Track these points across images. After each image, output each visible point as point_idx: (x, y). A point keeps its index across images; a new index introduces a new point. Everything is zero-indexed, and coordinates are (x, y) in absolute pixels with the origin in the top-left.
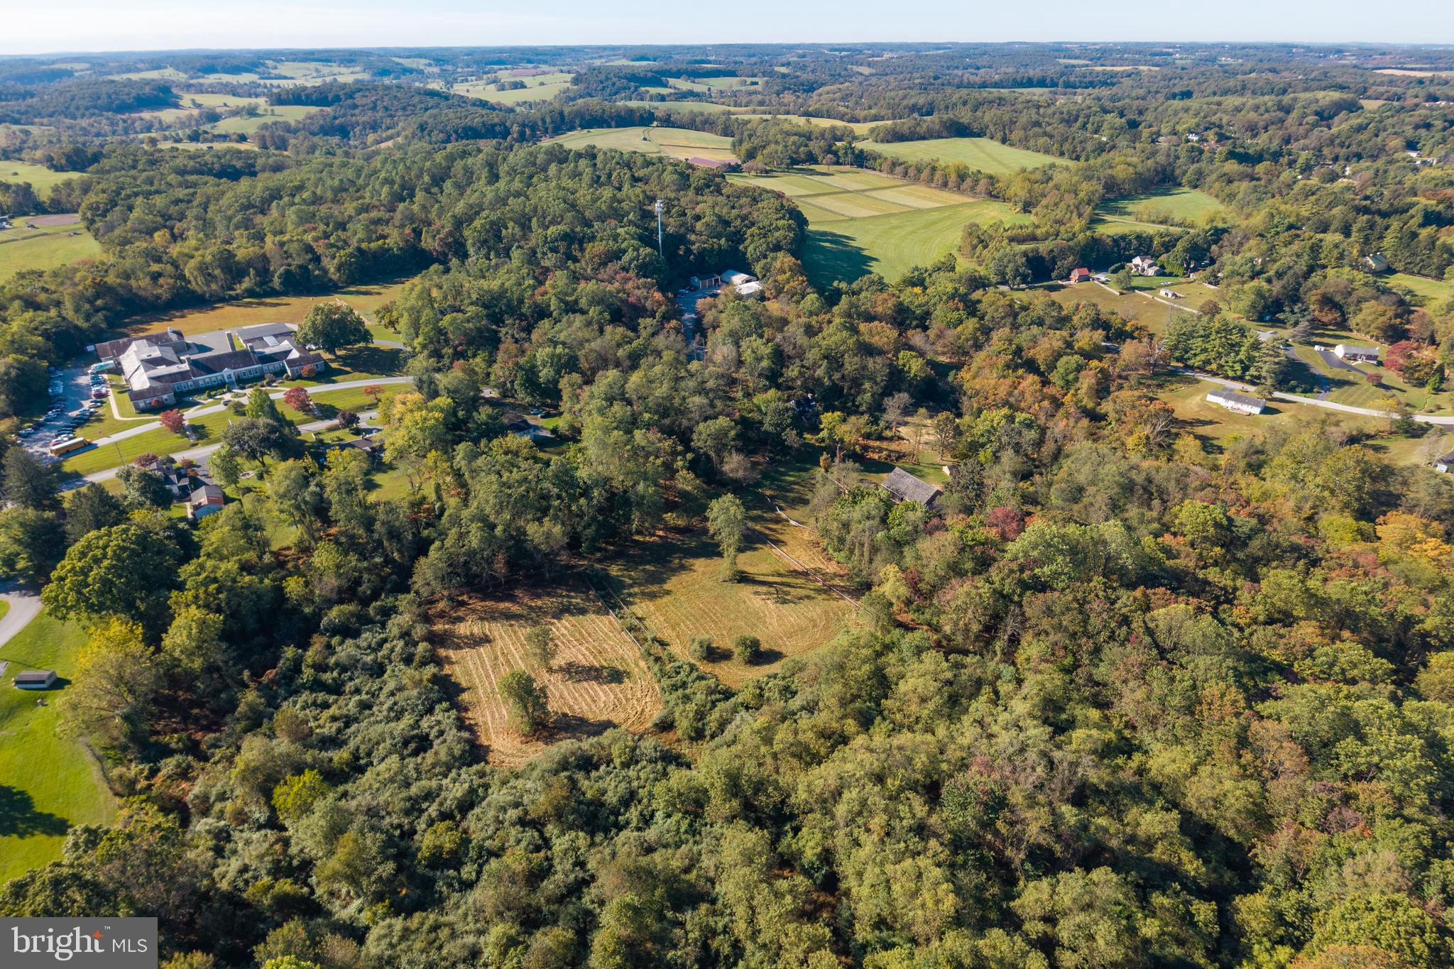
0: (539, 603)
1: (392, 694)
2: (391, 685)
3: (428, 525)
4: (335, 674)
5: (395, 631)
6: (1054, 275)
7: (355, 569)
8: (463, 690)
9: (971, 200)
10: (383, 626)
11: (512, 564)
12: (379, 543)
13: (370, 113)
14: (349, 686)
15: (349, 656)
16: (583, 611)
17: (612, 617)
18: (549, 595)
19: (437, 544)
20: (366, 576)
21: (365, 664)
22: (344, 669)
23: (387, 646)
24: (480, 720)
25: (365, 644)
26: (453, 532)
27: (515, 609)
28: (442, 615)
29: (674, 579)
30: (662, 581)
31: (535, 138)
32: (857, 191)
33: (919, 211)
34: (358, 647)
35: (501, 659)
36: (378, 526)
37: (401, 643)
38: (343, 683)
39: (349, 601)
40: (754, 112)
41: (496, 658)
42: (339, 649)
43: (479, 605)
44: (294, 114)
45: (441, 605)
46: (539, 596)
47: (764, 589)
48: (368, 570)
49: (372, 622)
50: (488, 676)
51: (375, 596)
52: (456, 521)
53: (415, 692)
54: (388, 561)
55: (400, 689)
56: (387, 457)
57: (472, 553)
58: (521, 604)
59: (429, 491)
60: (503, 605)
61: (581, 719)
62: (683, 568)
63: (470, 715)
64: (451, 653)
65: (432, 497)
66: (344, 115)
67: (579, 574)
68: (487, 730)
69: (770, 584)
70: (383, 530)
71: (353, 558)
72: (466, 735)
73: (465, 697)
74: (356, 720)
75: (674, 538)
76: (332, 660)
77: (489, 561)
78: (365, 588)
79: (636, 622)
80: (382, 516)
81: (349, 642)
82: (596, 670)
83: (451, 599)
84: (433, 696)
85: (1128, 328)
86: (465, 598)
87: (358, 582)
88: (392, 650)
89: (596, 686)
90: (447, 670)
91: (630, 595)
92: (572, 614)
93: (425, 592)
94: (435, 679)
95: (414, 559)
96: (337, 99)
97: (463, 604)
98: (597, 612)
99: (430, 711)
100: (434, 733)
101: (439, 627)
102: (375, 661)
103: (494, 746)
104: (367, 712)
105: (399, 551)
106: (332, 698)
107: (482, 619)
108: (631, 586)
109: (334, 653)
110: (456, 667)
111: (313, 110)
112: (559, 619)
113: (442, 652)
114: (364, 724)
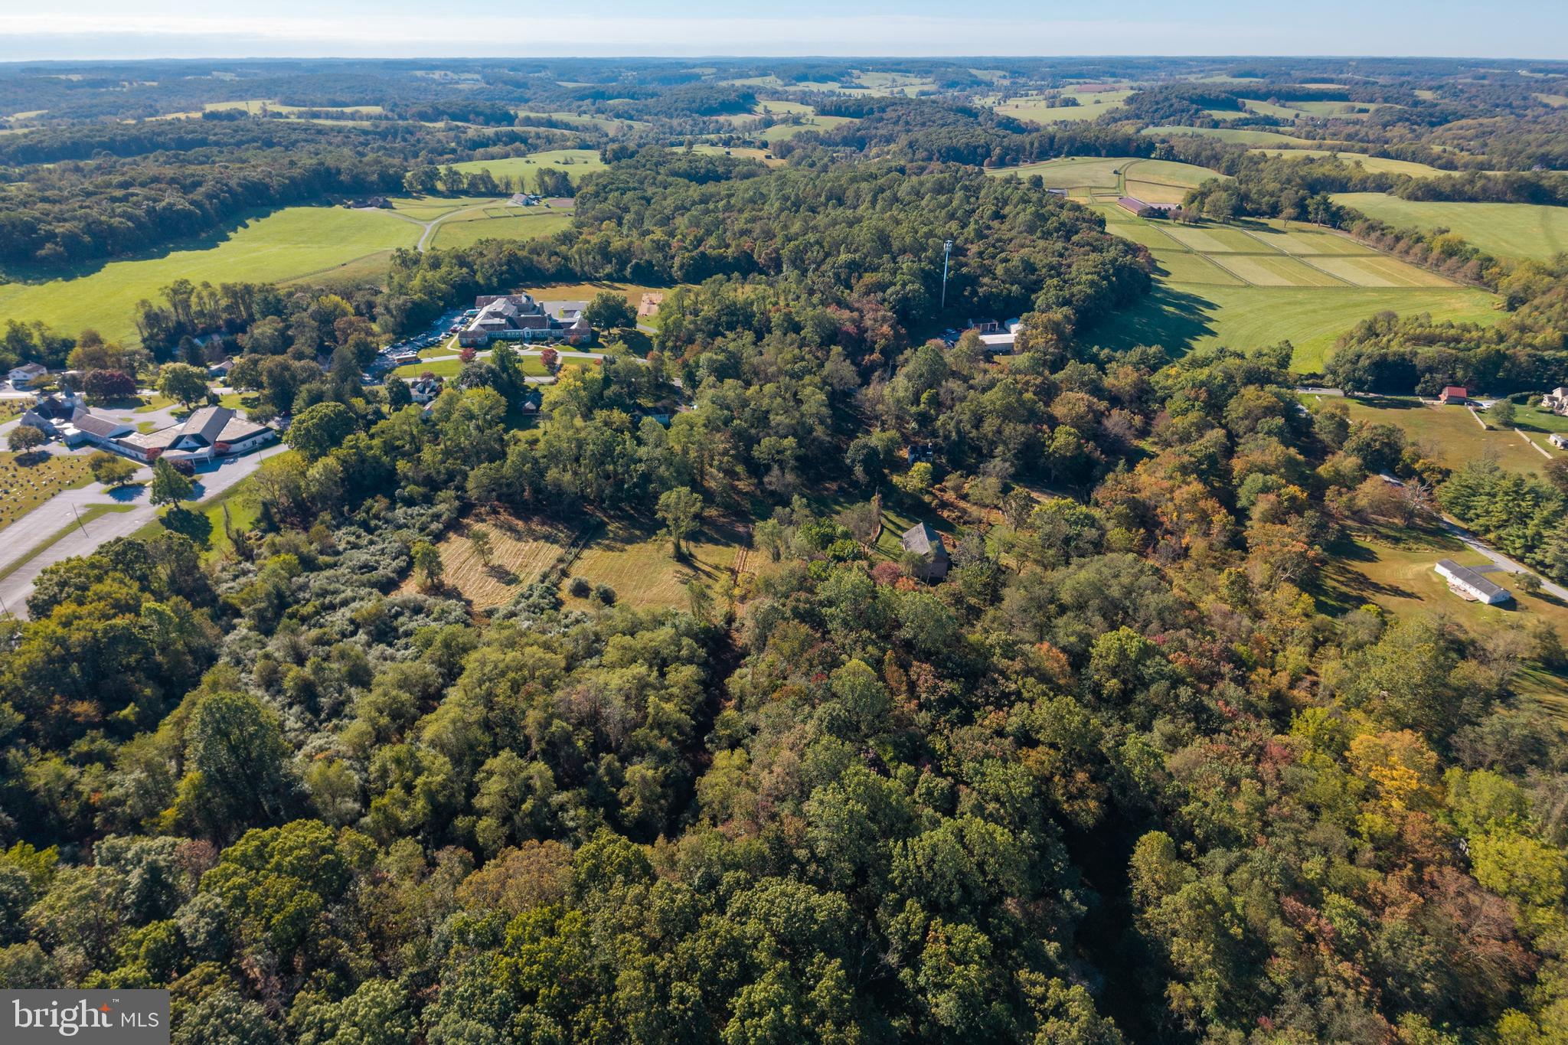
6: (1418, 388)
9: (1450, 284)
13: (890, 127)
16: (555, 542)
28: (476, 514)
29: (640, 545)
30: (631, 543)
31: (1015, 162)
32: (1294, 255)
33: (1355, 288)
34: (406, 513)
40: (1320, 147)
44: (828, 124)
47: (688, 571)
49: (426, 502)
64: (453, 536)
66: (867, 128)
79: (571, 558)
82: (508, 574)
85: (1416, 466)
91: (598, 543)
92: (547, 541)
96: (871, 111)
98: (562, 546)
101: (464, 520)
108: (608, 539)
111: (845, 121)
112: (535, 541)
113: (448, 534)
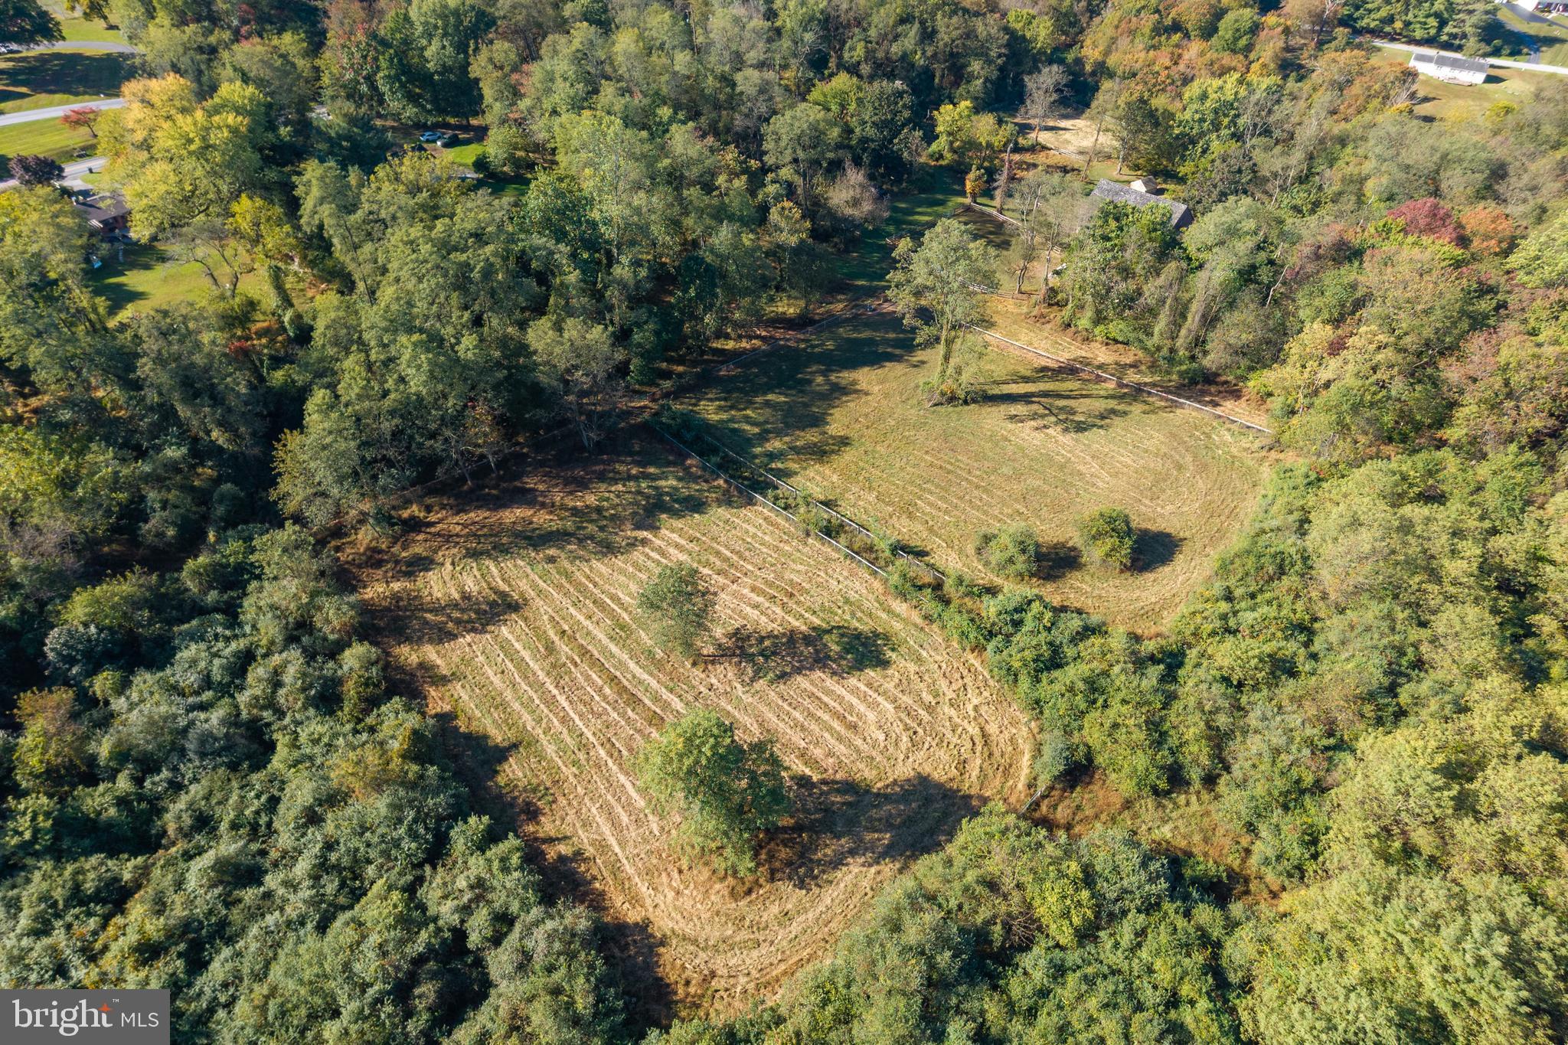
0: (591, 499)
1: (312, 818)
2: (300, 792)
3: (277, 362)
4: (123, 783)
5: (269, 629)
7: (115, 483)
8: (502, 754)
10: (231, 613)
11: (507, 424)
12: (167, 414)
14: (175, 814)
15: (153, 726)
16: (696, 505)
17: (763, 509)
18: (602, 477)
19: (319, 396)
20: (152, 495)
21: (206, 738)
22: (147, 765)
23: (258, 673)
24: (584, 839)
25: (192, 679)
26: (351, 364)
27: (543, 519)
28: (374, 559)
29: (837, 413)
30: (817, 421)
34: (175, 689)
35: (564, 649)
36: (145, 368)
37: (294, 655)
38: (156, 809)
39: (118, 567)
41: (550, 649)
42: (119, 704)
43: (454, 523)
45: (365, 536)
46: (583, 485)
47: (1019, 409)
48: (157, 480)
49: (199, 610)
50: (551, 702)
51: (191, 540)
52: (350, 340)
53: (379, 805)
54: (200, 451)
55: (334, 799)
56: (140, 232)
57: (411, 410)
58: (551, 508)
59: (258, 287)
60: (512, 515)
61: (850, 787)
62: (840, 391)
63: (547, 826)
64: (430, 653)
65: (270, 300)
67: (645, 426)
68: (616, 869)
69: (1026, 398)
70: (164, 378)
71: (103, 461)
72: (577, 918)
73: (514, 772)
74: (223, 933)
75: (789, 338)
76: (103, 748)
77: (456, 421)
78: (159, 525)
79: (825, 514)
80: (151, 345)
81: (144, 680)
82: (807, 640)
83: (384, 518)
84: (437, 803)
86: (415, 510)
87: (134, 512)
88: (276, 683)
89: (830, 683)
90: (438, 701)
91: (772, 456)
92: (677, 514)
93: (319, 516)
94: (421, 749)
95: (270, 437)
97: (414, 525)
98: (727, 501)
99: (436, 852)
100: (478, 928)
101: (377, 590)
102: (233, 720)
103: (662, 924)
104: (249, 895)
105: (222, 424)
106: (127, 869)
107: (474, 554)
108: (763, 437)
109: (106, 721)
110: (458, 689)
112: (654, 528)
113: (408, 655)
114: (251, 942)
